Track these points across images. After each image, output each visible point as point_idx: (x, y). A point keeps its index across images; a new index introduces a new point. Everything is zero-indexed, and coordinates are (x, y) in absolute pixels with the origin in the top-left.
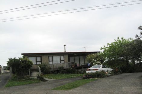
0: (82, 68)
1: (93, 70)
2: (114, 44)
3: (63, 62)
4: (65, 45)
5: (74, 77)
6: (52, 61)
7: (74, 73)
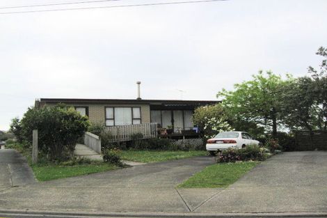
0: (182, 138)
1: (225, 142)
2: (249, 86)
3: (137, 122)
4: (139, 83)
5: (181, 159)
6: (114, 119)
7: (166, 149)
